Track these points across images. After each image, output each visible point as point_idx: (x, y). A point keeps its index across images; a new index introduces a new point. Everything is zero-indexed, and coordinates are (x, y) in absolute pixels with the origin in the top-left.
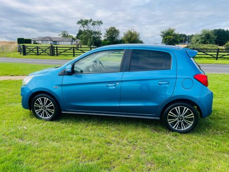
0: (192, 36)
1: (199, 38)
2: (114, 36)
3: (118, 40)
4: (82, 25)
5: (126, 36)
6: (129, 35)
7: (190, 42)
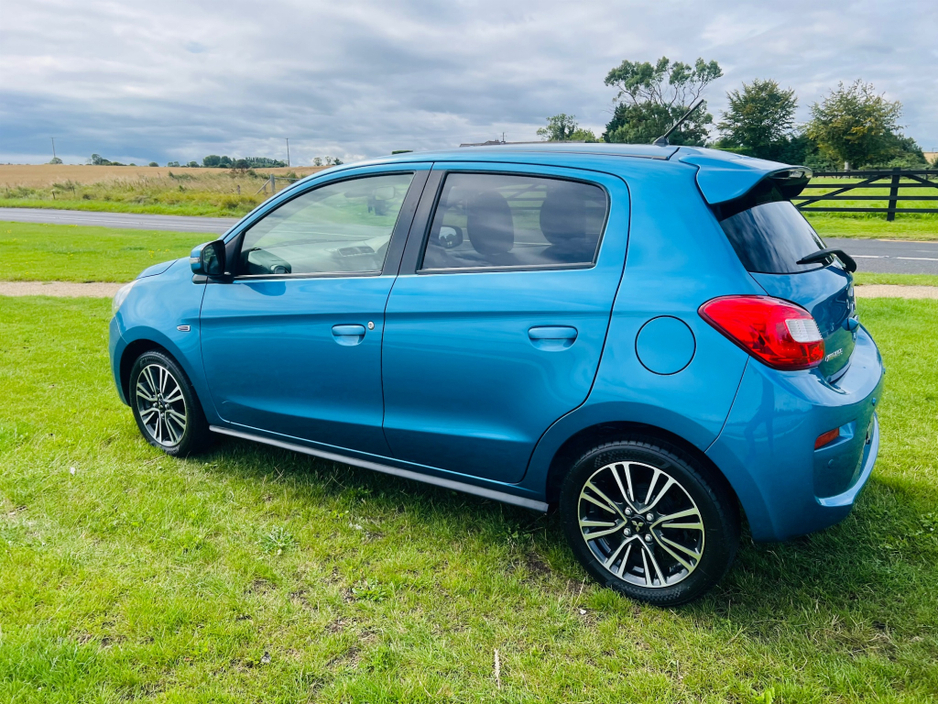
2: (766, 122)
3: (783, 138)
4: (629, 86)
5: (824, 119)
6: (842, 116)
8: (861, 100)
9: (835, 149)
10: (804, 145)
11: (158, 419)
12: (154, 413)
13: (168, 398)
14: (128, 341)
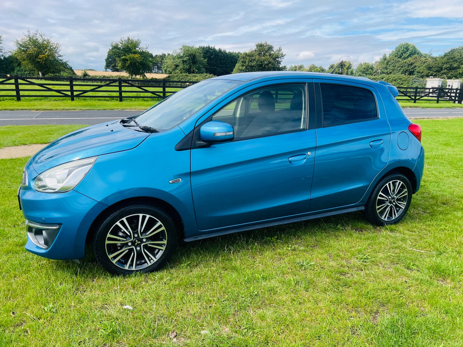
0: (163, 57)
1: (178, 61)
6: (32, 48)
7: (161, 68)
8: (41, 41)
9: (32, 65)
10: (12, 62)
11: (133, 253)
12: (128, 251)
13: (147, 234)
14: (110, 204)
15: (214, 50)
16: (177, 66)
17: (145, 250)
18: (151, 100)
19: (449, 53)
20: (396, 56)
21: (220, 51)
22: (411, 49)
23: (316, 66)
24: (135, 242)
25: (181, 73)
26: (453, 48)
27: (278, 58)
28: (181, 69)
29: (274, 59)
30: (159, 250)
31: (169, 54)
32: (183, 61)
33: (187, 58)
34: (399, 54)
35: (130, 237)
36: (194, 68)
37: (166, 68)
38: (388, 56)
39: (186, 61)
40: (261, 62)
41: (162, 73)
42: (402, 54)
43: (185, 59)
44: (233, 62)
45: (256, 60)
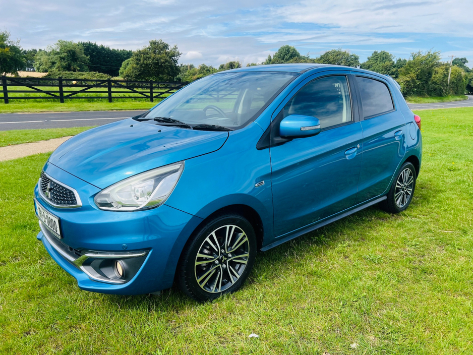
0: (34, 53)
1: (55, 58)
7: (32, 65)
11: (219, 273)
12: (215, 270)
13: (232, 248)
14: (205, 216)
15: (95, 46)
16: (53, 63)
17: (230, 267)
18: (46, 101)
19: (324, 55)
20: (279, 58)
21: (103, 48)
22: (291, 51)
23: (207, 66)
24: (222, 259)
25: (59, 70)
26: (327, 51)
27: (174, 56)
28: (59, 67)
29: (171, 57)
30: (241, 264)
31: (40, 50)
32: (60, 57)
33: (65, 54)
34: (282, 55)
35: (217, 253)
36: (75, 66)
37: (38, 65)
38: (272, 57)
39: (63, 58)
40: (158, 60)
41: (34, 71)
42: (284, 56)
43: (63, 55)
44: (118, 60)
45: (152, 58)
